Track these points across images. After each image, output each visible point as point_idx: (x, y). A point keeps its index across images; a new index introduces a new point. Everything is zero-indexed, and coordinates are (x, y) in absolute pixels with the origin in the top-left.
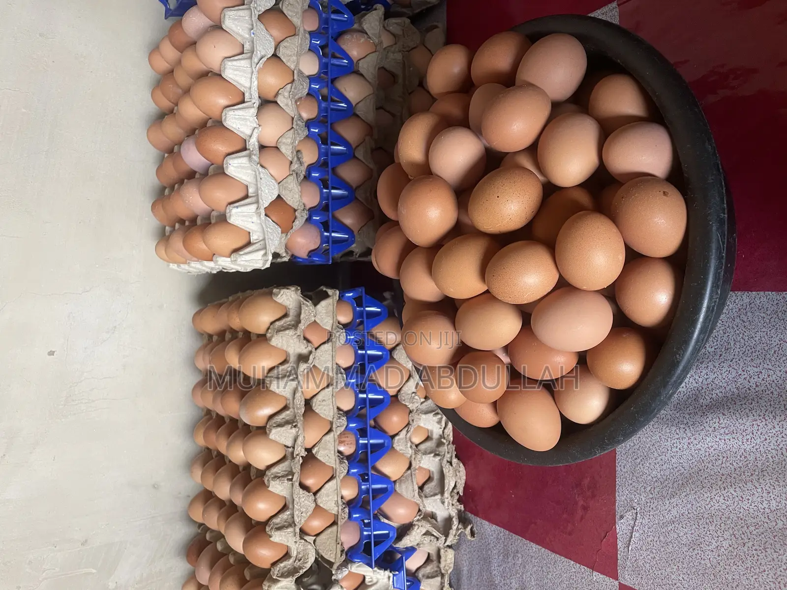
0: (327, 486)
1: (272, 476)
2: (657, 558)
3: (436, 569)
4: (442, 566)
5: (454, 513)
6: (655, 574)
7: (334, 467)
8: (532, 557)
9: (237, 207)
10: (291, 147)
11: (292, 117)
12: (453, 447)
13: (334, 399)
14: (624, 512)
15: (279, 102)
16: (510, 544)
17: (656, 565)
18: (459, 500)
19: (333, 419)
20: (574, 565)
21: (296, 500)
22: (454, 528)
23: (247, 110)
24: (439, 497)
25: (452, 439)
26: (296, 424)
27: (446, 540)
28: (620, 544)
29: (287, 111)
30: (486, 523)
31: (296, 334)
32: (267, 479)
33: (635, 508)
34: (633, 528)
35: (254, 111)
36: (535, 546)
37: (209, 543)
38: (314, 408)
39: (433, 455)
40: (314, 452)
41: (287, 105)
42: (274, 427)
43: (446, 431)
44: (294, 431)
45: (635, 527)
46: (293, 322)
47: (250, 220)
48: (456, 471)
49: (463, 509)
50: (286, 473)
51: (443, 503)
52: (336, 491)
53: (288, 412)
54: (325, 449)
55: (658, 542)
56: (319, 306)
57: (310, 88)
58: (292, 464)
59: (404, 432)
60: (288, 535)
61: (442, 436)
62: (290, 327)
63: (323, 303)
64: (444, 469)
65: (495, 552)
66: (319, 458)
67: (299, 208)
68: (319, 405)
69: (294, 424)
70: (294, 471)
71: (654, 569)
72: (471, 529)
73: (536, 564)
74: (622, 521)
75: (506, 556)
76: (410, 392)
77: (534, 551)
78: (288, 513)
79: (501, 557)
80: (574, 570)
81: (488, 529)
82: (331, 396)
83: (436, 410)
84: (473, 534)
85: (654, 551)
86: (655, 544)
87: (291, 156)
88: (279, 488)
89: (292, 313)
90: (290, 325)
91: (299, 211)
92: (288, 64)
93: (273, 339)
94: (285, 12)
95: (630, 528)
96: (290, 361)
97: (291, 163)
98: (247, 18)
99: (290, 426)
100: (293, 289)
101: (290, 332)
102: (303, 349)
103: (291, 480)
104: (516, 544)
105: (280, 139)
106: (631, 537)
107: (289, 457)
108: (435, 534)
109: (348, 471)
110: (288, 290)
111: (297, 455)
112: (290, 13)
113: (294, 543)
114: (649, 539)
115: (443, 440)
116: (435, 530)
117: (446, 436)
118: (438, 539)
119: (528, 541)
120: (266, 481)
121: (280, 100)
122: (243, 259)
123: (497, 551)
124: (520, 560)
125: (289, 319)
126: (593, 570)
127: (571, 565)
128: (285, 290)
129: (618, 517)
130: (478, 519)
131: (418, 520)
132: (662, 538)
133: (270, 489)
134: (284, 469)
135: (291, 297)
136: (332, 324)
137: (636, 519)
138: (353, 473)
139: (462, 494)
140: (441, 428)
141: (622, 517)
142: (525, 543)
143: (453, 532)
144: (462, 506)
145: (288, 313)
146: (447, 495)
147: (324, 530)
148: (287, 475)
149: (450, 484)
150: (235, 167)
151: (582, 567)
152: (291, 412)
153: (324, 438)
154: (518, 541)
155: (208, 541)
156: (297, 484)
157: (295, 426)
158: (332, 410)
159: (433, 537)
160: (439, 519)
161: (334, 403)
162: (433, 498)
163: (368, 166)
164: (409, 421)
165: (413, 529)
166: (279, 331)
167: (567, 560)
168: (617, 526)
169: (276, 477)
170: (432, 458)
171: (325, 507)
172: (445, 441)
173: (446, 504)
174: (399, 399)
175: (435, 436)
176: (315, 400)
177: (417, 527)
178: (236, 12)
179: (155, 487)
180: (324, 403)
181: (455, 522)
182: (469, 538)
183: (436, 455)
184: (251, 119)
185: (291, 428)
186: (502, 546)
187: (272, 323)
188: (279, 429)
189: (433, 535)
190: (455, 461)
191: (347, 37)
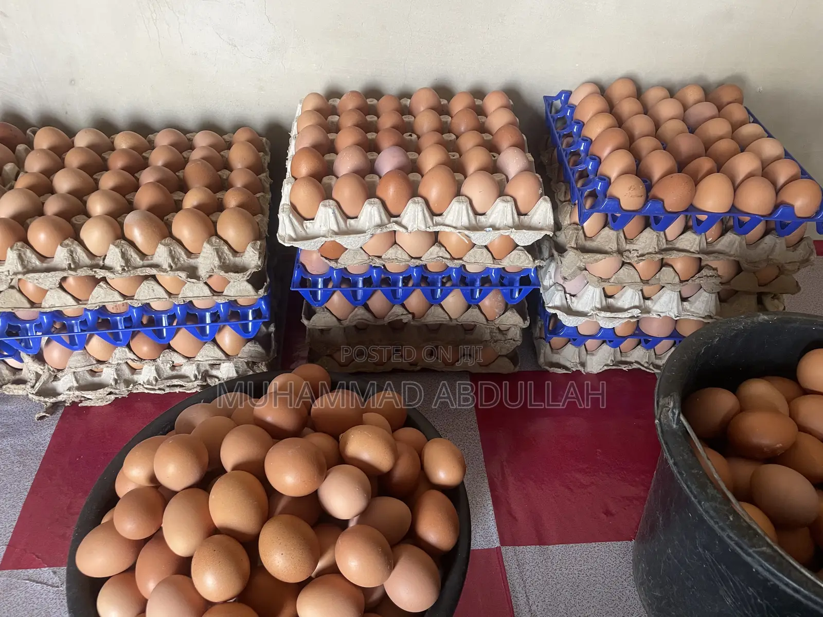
0: (69, 297)
1: (72, 249)
2: (18, 608)
3: (6, 379)
4: (9, 385)
5: (60, 398)
6: (4, 606)
7: (89, 302)
8: (19, 482)
9: (334, 213)
10: (394, 258)
11: (421, 257)
12: (125, 394)
13: (155, 300)
14: (60, 575)
15: (433, 247)
16: (33, 457)
17: (12, 607)
18: (73, 402)
19: (136, 300)
20: (12, 527)
21: (50, 274)
22: (47, 399)
23: (423, 222)
24: (75, 384)
25: (135, 392)
26: (127, 269)
27: (33, 394)
28: (31, 571)
29: (426, 254)
30: (51, 431)
31: (215, 267)
32: (70, 243)
33: (62, 586)
34: (45, 584)
35: (423, 228)
36: (29, 485)
37: (14, 150)
38: (145, 282)
39: (116, 377)
40: (101, 283)
41: (431, 254)
42: (121, 250)
43: (141, 387)
44: (119, 269)
45: (45, 586)
46: (228, 262)
47: (323, 224)
48: (102, 398)
49: (66, 405)
50: (77, 261)
51: (69, 389)
52: (64, 305)
53: (138, 259)
54: (106, 294)
55: (32, 608)
56: (246, 283)
57: (452, 268)
58: (85, 268)
59: (133, 357)
60: (14, 266)
61: (135, 383)
62: (223, 261)
63: (249, 287)
64: (102, 390)
65: (25, 441)
66: (96, 288)
67: (339, 265)
68: (148, 287)
69: (125, 268)
70: (79, 271)
71: (9, 605)
72: (45, 416)
73: (13, 486)
74: (52, 573)
75: (21, 454)
76: (173, 359)
77: (25, 484)
78: (38, 263)
79: (19, 448)
80: (8, 526)
81: (46, 434)
82: (157, 297)
83: (160, 378)
84: (42, 418)
85: (24, 605)
86: (31, 605)
87: (386, 257)
88: (61, 256)
89: (238, 260)
90: (224, 259)
91: (336, 264)
92: (467, 256)
93: (208, 246)
94: (512, 252)
95: (45, 581)
96: (189, 259)
97: (380, 257)
98: (505, 222)
99: (124, 265)
100: (259, 263)
101: (216, 262)
102: (202, 272)
103: (70, 268)
104: (32, 465)
105: (400, 249)
106: (37, 583)
107: (94, 262)
108: (37, 384)
109: (89, 310)
110: (257, 258)
111: (95, 272)
112: (512, 256)
113: (7, 269)
114: (35, 600)
115: (132, 385)
116: (41, 384)
117: (136, 387)
118: (33, 387)
119: (34, 477)
120: (67, 242)
121: (435, 249)
122: (285, 218)
123: (26, 443)
124: (17, 469)
125: (232, 258)
126: (8, 545)
127: (12, 523)
128: (257, 256)
129: (55, 569)
130: (57, 422)
131: (49, 369)
132: (36, 611)
133: (59, 247)
134: (81, 258)
135: (252, 260)
136: (230, 295)
137: (53, 587)
138: (87, 315)
139: (79, 405)
140: (144, 383)
141: (55, 573)
142: (33, 475)
143: (42, 399)
144: (69, 405)
145: (238, 255)
146: (77, 393)
147: (25, 295)
148: (74, 262)
149: (89, 394)
150: (370, 213)
151: (11, 534)
152: (139, 262)
153: (116, 293)
154: (35, 465)
155: (15, 148)
156: (65, 275)
157: (123, 270)
158: (145, 298)
159: (34, 381)
160: (55, 383)
161: (153, 300)
162: (74, 379)
163: (386, 315)
164: (145, 360)
165: (40, 365)
166: (217, 251)
167: (17, 519)
168: (47, 568)
169: (71, 253)
170: (112, 377)
171: (47, 295)
172: (130, 387)
173: (68, 392)
174: (165, 351)
175: (136, 377)
176: (153, 283)
177: (42, 368)
178: (510, 212)
179: (72, 82)
180: (151, 291)
181: (53, 400)
182: (37, 416)
183: (116, 381)
184: (415, 226)
185: (122, 266)
186: (31, 449)
187: (226, 242)
188: (120, 255)
189: (36, 382)
190: (113, 397)
191: (500, 297)
